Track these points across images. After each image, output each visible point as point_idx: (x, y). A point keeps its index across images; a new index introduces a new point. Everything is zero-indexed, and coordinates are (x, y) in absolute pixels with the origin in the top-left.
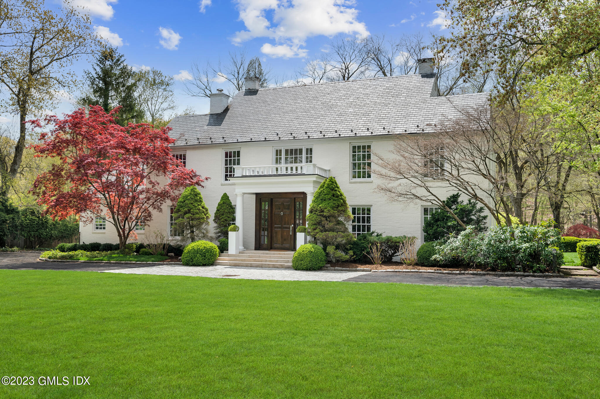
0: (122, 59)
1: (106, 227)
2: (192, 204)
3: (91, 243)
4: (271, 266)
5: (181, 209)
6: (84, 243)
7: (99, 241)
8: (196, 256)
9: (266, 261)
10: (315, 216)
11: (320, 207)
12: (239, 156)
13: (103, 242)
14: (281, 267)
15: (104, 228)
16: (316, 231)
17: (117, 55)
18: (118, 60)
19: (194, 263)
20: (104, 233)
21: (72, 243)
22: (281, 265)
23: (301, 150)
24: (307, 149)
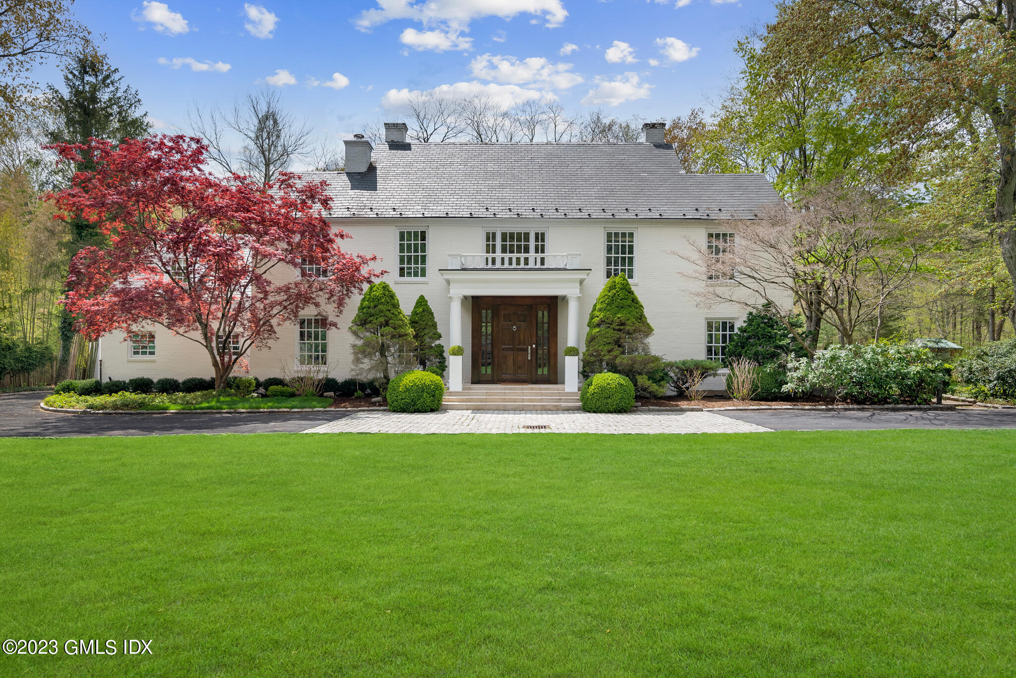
0: (116, 77)
1: (156, 350)
2: (389, 311)
3: (132, 378)
4: (538, 408)
5: (371, 319)
6: (110, 379)
7: (146, 375)
8: (422, 396)
9: (523, 400)
10: (611, 331)
11: (619, 318)
12: (423, 239)
13: (156, 376)
14: (555, 409)
15: (152, 353)
16: (614, 353)
17: (105, 68)
18: (108, 77)
19: (416, 407)
20: (154, 361)
21: (84, 378)
22: (556, 406)
23: (527, 236)
24: (537, 234)
